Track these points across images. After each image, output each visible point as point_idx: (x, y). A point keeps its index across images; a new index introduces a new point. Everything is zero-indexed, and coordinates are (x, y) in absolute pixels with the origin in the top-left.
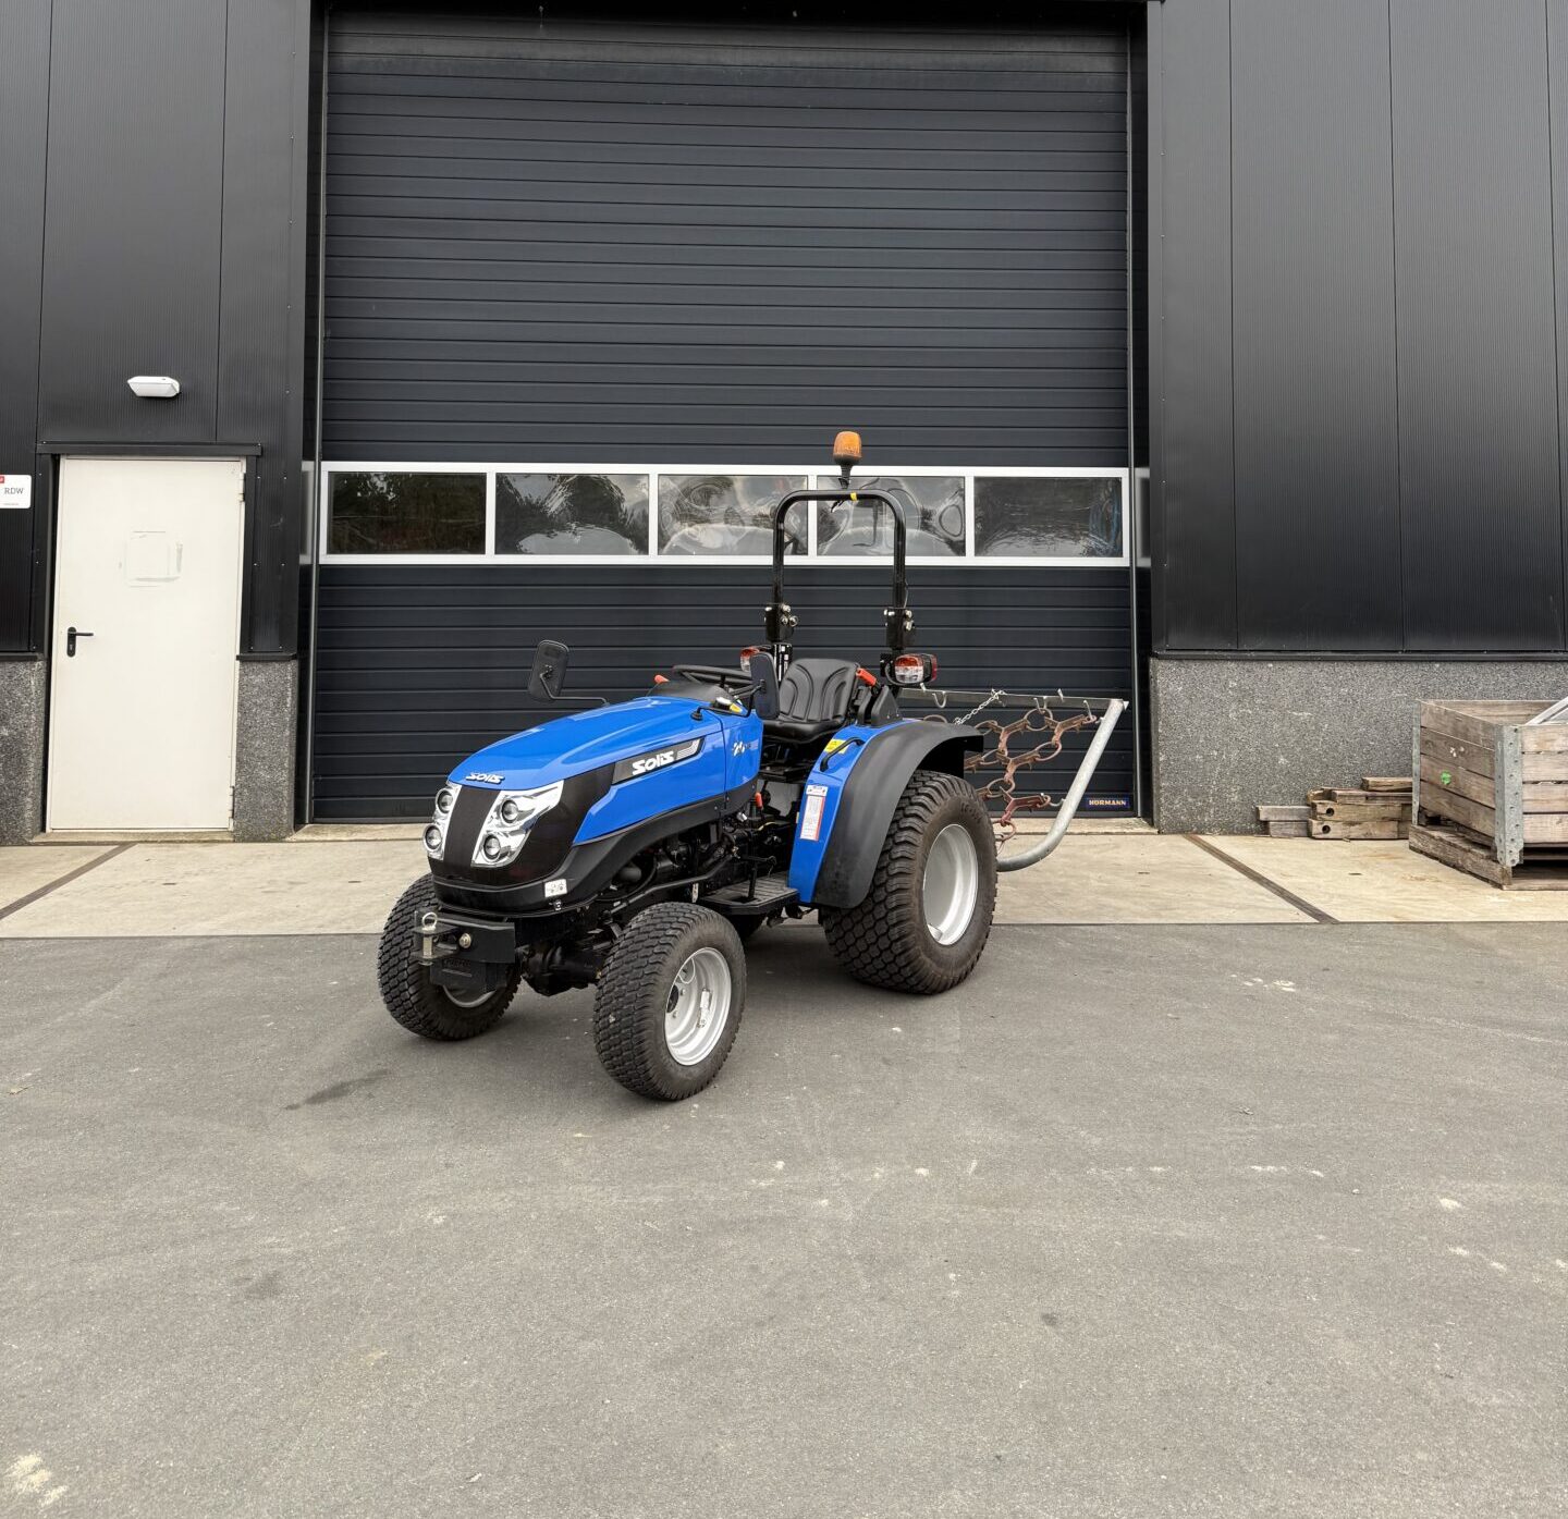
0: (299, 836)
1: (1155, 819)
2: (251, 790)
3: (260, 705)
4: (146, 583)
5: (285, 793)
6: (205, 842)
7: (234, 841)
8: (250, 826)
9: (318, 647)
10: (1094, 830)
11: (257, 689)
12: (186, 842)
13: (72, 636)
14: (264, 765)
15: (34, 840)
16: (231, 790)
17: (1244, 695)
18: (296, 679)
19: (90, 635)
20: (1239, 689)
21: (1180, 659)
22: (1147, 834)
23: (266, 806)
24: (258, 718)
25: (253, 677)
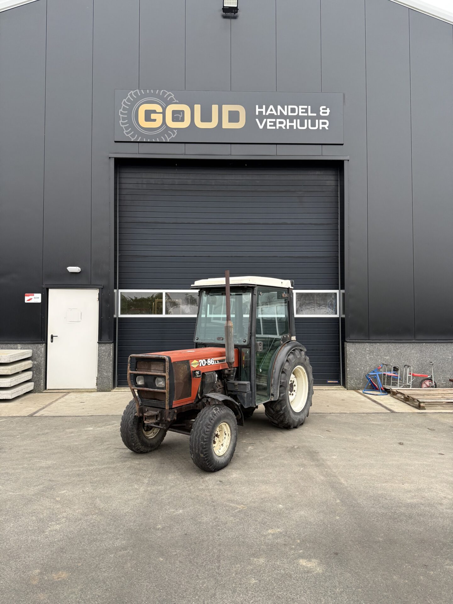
0: (115, 390)
1: (346, 386)
2: (101, 378)
3: (104, 355)
4: (72, 323)
5: (111, 379)
6: (89, 392)
7: (97, 392)
8: (101, 388)
9: (118, 340)
10: (329, 389)
11: (103, 351)
12: (84, 392)
13: (52, 337)
14: (105, 371)
15: (44, 392)
16: (96, 378)
17: (371, 352)
18: (113, 348)
19: (57, 336)
20: (369, 351)
21: (353, 342)
22: (344, 390)
23: (106, 382)
24: (103, 359)
25: (102, 348)
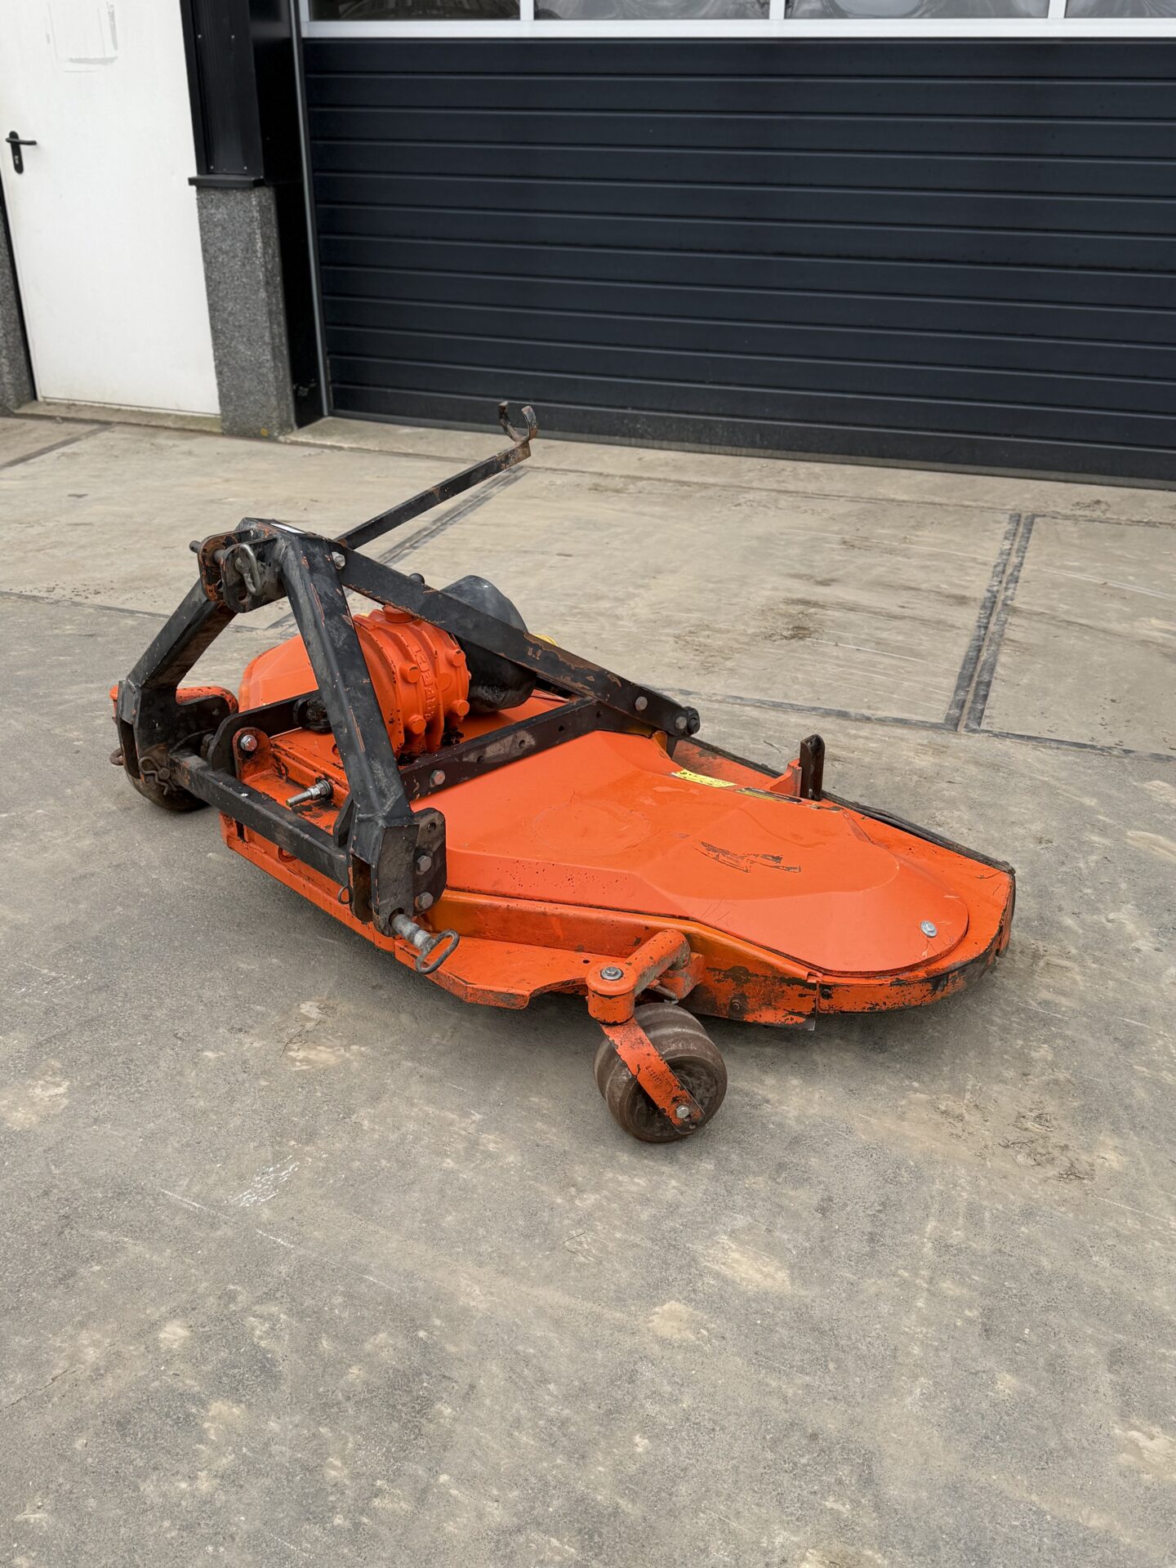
0: (302, 436)
2: (232, 369)
3: (227, 253)
4: (83, 67)
5: (271, 376)
6: (192, 431)
7: (223, 435)
8: (237, 418)
11: (220, 229)
13: (15, 143)
14: (242, 336)
15: (21, 411)
16: (213, 364)
18: (268, 217)
19: (33, 143)
23: (251, 393)
24: (226, 270)
25: (213, 211)
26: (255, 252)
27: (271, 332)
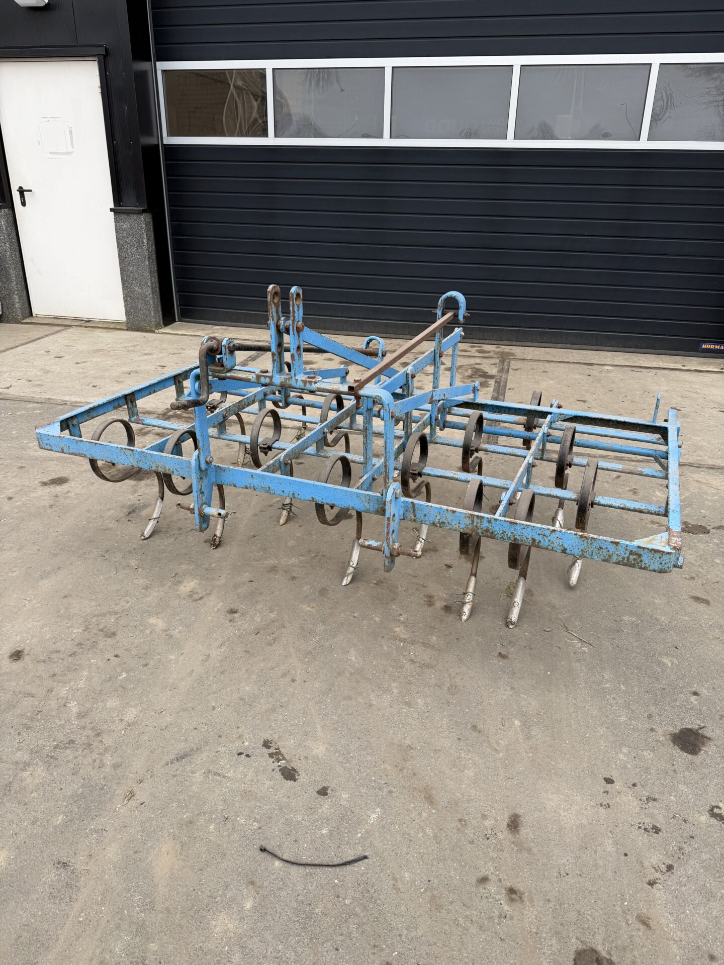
0: (167, 330)
2: (132, 299)
3: (129, 244)
4: (55, 156)
5: (151, 302)
7: (127, 330)
8: (134, 323)
11: (125, 232)
12: (101, 328)
13: (22, 191)
14: (137, 283)
15: (25, 321)
16: (122, 296)
18: (152, 226)
19: (30, 191)
23: (142, 310)
24: (129, 252)
25: (122, 224)
26: (143, 243)
27: (151, 281)
